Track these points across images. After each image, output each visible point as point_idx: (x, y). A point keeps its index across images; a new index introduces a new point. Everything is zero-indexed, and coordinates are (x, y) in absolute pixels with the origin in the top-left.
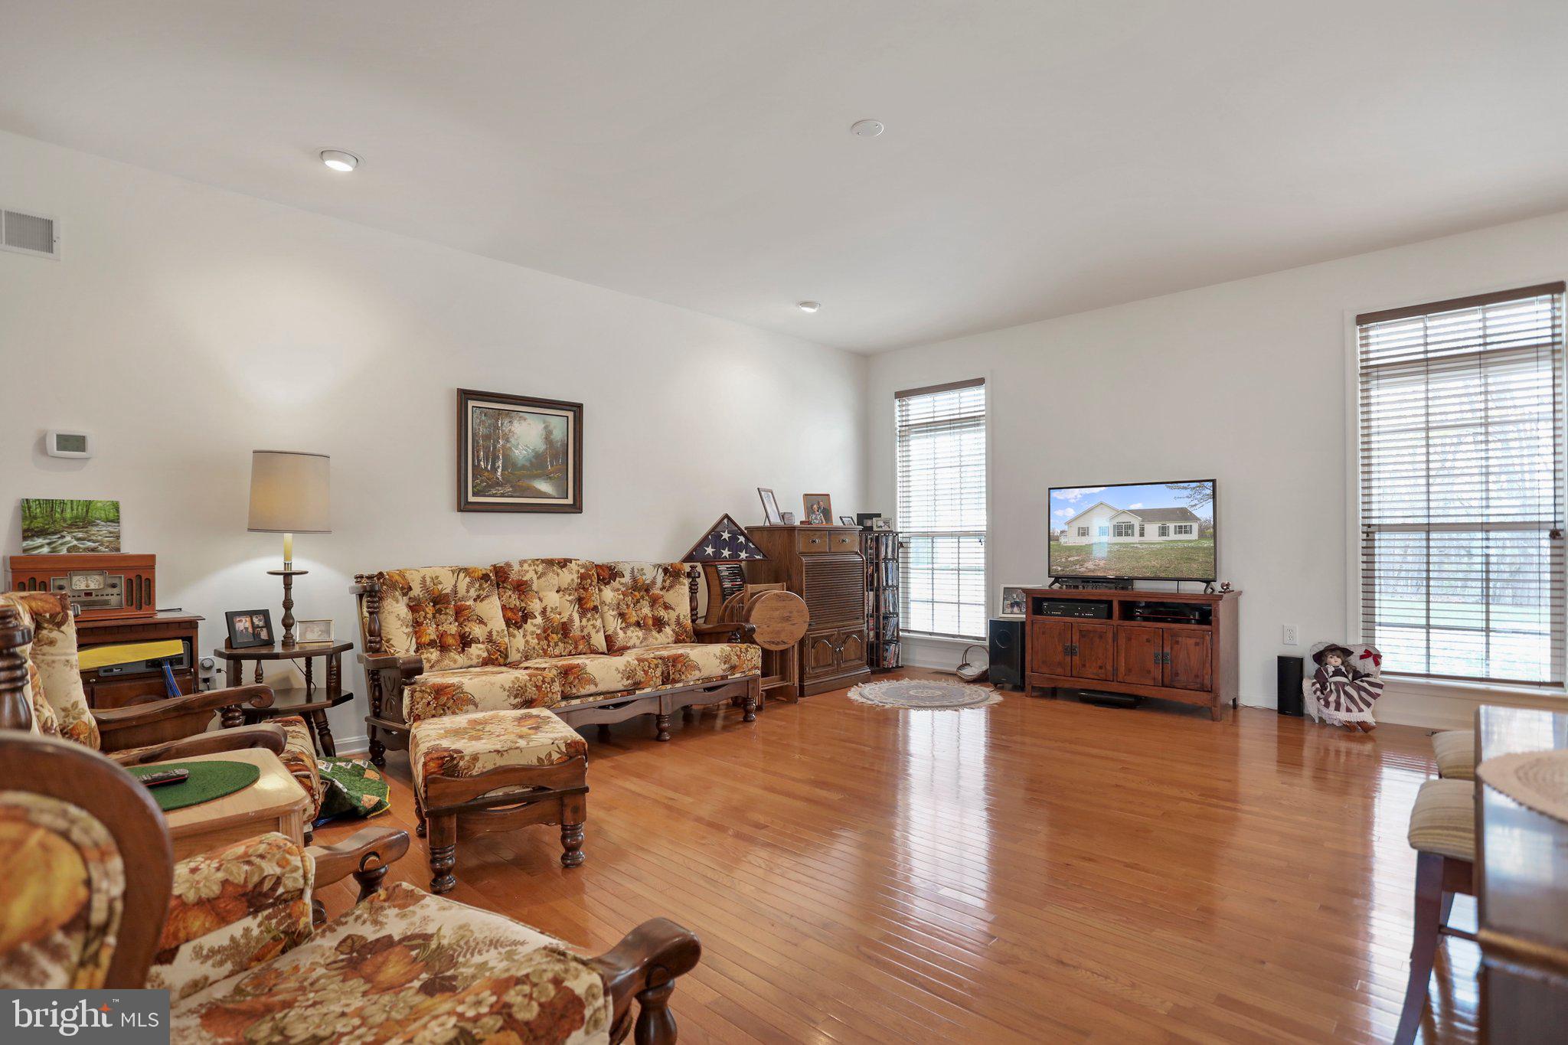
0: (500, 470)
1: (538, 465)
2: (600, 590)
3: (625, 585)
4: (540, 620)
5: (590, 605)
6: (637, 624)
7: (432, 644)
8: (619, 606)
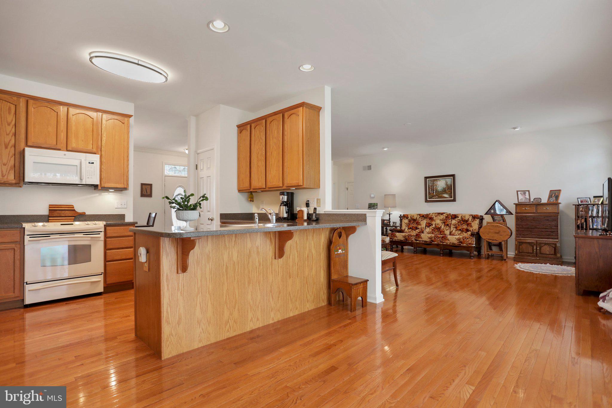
0: (435, 193)
1: (444, 191)
2: (452, 221)
3: (459, 220)
4: (434, 226)
5: (446, 224)
6: (460, 230)
7: (411, 228)
8: (456, 225)
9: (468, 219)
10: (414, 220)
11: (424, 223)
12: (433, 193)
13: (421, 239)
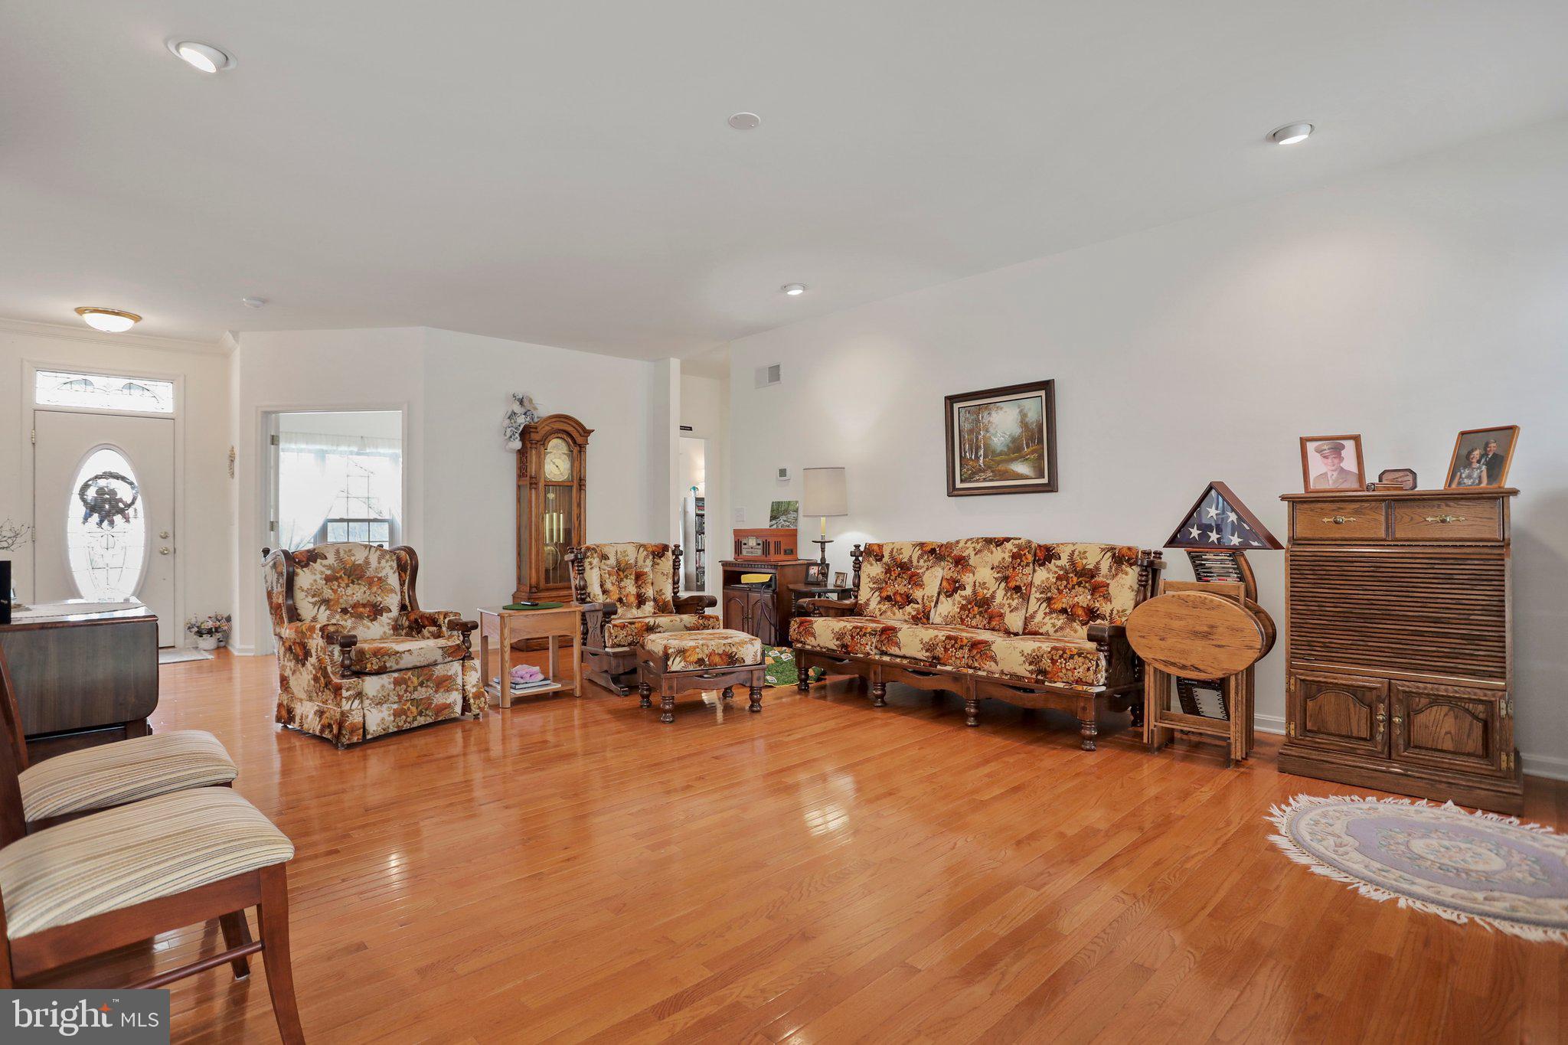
0: (982, 458)
1: (1015, 450)
2: (1034, 571)
3: (1061, 568)
4: (968, 591)
5: (1012, 584)
6: (1064, 611)
7: (888, 598)
8: (1049, 589)
9: (1097, 568)
10: (904, 567)
11: (934, 577)
12: (977, 458)
13: (897, 648)
